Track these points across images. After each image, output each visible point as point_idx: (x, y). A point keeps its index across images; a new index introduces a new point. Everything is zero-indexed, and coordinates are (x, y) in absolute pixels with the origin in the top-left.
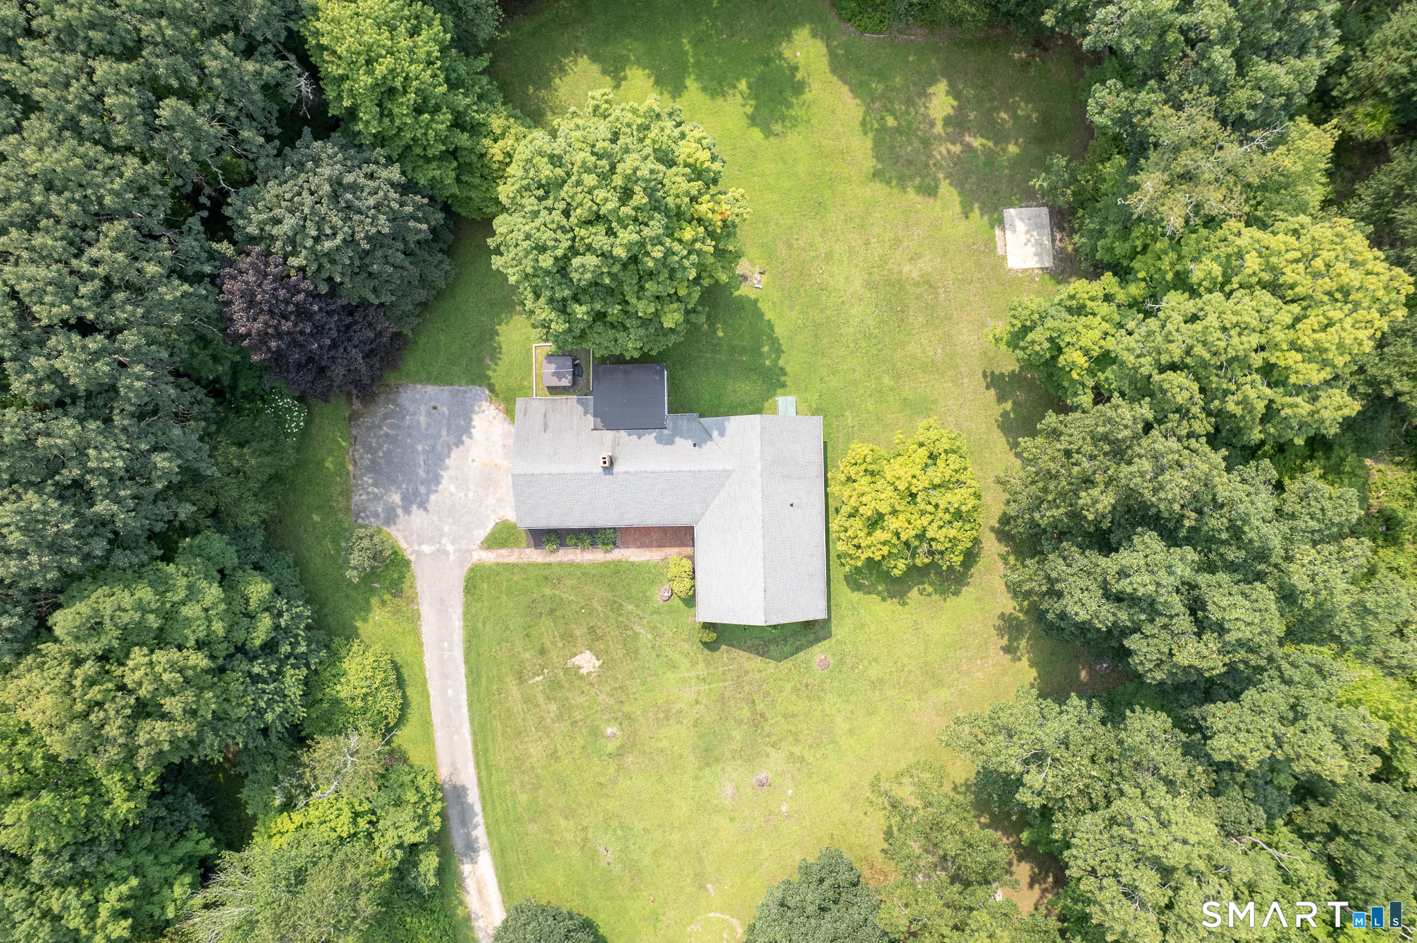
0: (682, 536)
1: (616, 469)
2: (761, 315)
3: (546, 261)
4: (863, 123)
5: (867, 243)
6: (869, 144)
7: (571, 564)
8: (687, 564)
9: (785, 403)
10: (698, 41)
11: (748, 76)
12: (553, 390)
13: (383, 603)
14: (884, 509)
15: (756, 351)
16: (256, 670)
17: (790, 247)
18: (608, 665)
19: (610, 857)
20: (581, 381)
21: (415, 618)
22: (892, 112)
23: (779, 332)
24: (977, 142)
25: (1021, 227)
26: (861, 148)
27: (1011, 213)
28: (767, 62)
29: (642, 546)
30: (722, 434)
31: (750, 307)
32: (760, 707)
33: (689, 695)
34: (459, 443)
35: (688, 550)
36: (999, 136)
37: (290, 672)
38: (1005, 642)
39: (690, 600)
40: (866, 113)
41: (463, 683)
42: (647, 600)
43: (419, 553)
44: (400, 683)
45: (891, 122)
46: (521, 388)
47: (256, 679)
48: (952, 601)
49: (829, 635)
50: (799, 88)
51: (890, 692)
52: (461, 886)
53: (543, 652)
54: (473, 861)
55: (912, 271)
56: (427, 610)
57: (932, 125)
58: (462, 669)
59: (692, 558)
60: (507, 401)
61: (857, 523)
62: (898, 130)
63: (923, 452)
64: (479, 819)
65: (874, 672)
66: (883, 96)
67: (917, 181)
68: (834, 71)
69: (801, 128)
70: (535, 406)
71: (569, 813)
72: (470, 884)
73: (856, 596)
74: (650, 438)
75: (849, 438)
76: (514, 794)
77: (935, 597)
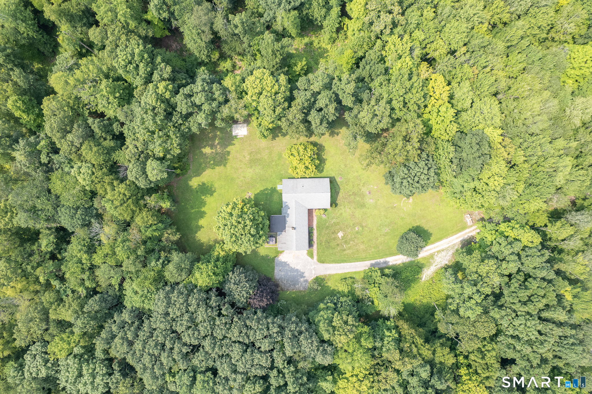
0: (310, 212)
1: (295, 227)
2: (258, 193)
3: (252, 239)
4: (212, 169)
5: (241, 168)
6: (217, 167)
7: (317, 238)
8: (317, 210)
9: (279, 187)
10: (192, 208)
11: (201, 196)
12: (276, 242)
13: (326, 283)
14: (304, 166)
15: (267, 194)
16: (340, 306)
17: (242, 186)
18: (341, 229)
19: (387, 229)
20: (274, 235)
21: (330, 275)
22: (210, 162)
23: (262, 189)
24: (217, 142)
25: (237, 131)
26: (218, 169)
27: (234, 134)
28: (197, 192)
29: (313, 221)
30: (287, 202)
31: (256, 196)
32: (351, 193)
33: (348, 210)
34: (288, 265)
35: (314, 210)
36: (215, 136)
37: (341, 300)
38: (336, 135)
39: (325, 210)
40: (210, 168)
41: (345, 264)
42: (326, 220)
43: (315, 274)
44: (345, 279)
45: (212, 162)
46: (275, 250)
47: (341, 306)
48: (326, 148)
49: (334, 177)
50: (204, 184)
51: (348, 162)
52: (395, 265)
53: (338, 245)
54: (389, 262)
55: (248, 157)
56: (328, 272)
57: (213, 152)
58: (342, 264)
59: (316, 209)
60: (279, 253)
61: (307, 172)
62: (214, 161)
63: (291, 157)
64: (378, 260)
65: (343, 166)
66: (205, 164)
67: (226, 156)
68: (200, 176)
69: (213, 184)
70: (280, 246)
71: (377, 239)
72: (394, 263)
73: (325, 171)
74: (287, 219)
75: (287, 172)
76: (372, 252)
77: (325, 152)
